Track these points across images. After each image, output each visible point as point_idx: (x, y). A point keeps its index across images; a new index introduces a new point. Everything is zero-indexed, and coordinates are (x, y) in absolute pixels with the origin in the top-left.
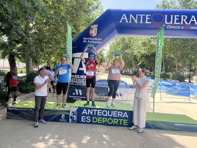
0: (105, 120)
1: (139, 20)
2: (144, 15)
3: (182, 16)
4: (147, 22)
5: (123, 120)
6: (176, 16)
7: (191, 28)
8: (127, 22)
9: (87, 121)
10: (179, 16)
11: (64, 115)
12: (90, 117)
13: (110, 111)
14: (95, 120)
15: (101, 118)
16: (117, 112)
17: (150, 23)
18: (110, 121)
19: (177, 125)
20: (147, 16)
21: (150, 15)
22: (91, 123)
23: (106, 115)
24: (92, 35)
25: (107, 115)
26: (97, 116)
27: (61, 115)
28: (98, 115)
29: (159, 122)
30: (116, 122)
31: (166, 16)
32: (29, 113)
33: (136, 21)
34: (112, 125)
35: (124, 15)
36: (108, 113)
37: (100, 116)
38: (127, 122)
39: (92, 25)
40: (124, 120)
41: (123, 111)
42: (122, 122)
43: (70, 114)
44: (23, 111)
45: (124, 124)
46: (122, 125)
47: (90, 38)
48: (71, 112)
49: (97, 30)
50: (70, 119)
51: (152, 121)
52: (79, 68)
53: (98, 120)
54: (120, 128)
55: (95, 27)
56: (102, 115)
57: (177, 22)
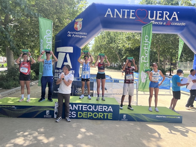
0: (90, 114)
1: (123, 15)
2: (129, 10)
3: (165, 12)
4: (131, 17)
5: (107, 114)
6: (158, 12)
7: (173, 24)
8: (112, 16)
9: (72, 116)
10: (161, 12)
11: (49, 111)
12: (75, 113)
13: (96, 105)
14: (80, 115)
15: (87, 113)
16: (102, 106)
17: (134, 18)
18: (95, 115)
19: (158, 116)
20: (131, 11)
21: (134, 11)
22: (77, 118)
23: (91, 110)
24: (77, 29)
25: (93, 109)
26: (82, 111)
27: (45, 111)
28: (83, 109)
29: (142, 114)
30: (101, 116)
31: (149, 12)
32: (12, 110)
33: (121, 16)
34: (98, 119)
35: (109, 9)
36: (93, 108)
37: (85, 111)
38: (112, 116)
39: (76, 19)
40: (109, 114)
41: (108, 106)
42: (107, 115)
43: (55, 110)
44: (5, 108)
45: (109, 118)
46: (107, 119)
47: (75, 32)
48: (55, 108)
49: (81, 24)
50: (55, 115)
51: (135, 114)
52: (63, 63)
53: (84, 115)
54: (105, 121)
55: (80, 21)
56: (87, 109)
57: (159, 18)
